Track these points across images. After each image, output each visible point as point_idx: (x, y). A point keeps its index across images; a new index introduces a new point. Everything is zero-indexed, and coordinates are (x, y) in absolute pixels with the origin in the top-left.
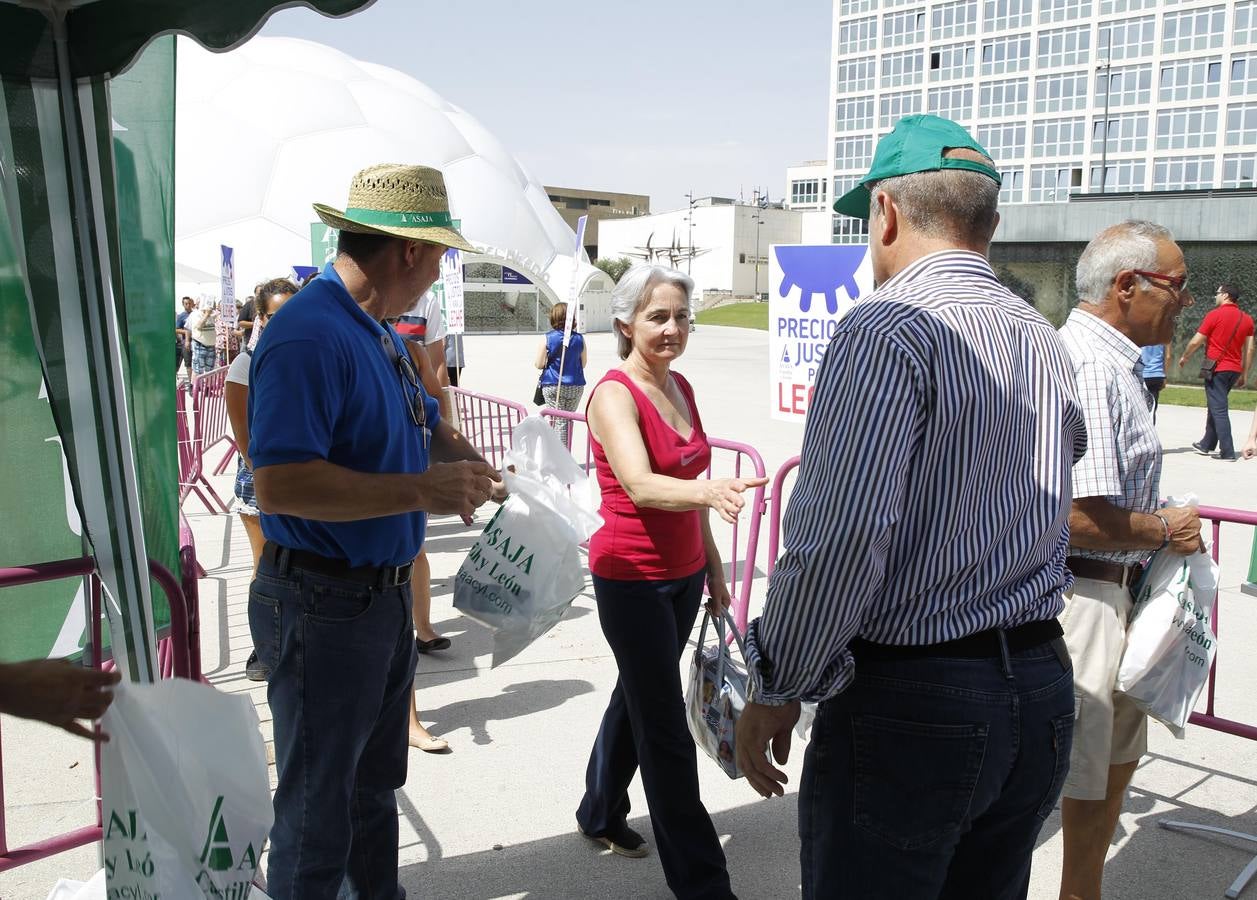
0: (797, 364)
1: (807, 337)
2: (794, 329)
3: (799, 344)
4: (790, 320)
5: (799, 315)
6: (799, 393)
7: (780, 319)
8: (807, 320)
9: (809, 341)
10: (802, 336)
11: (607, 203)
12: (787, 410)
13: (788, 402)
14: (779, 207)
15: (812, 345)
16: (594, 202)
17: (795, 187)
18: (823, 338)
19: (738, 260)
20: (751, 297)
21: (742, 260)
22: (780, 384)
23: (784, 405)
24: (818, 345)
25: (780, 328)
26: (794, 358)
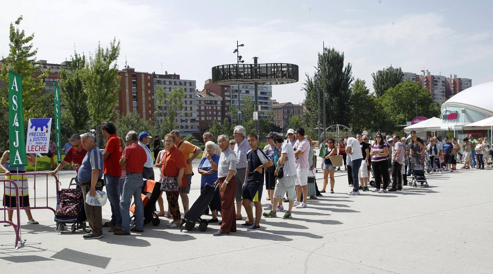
6: (33, 147)
26: (32, 140)
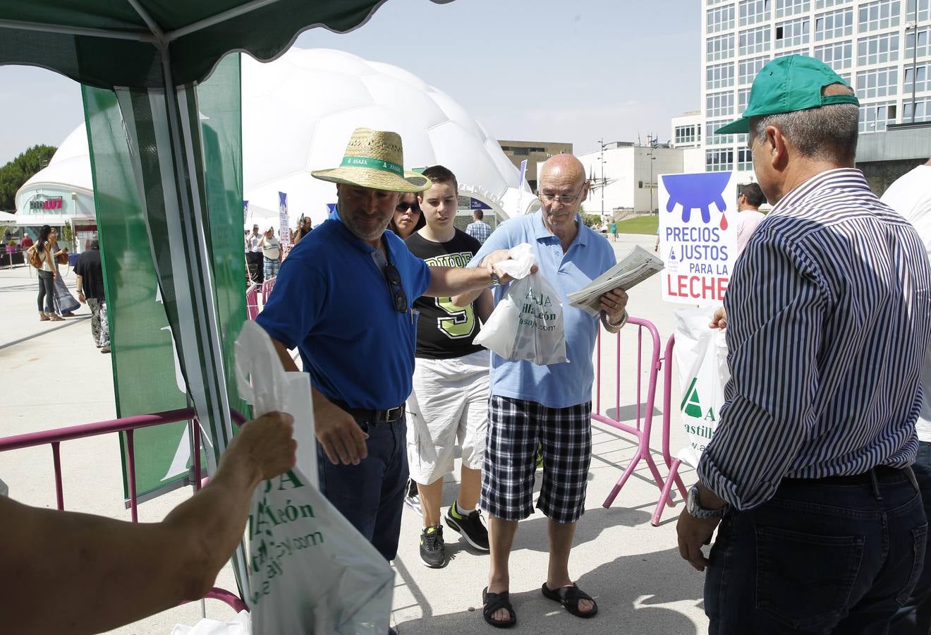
0: (681, 261)
1: (688, 240)
2: (678, 235)
3: (682, 246)
4: (675, 228)
5: (682, 224)
7: (668, 228)
8: (688, 228)
9: (690, 243)
10: (684, 240)
11: (543, 150)
12: (675, 294)
13: (675, 289)
14: (666, 146)
15: (692, 246)
16: (534, 150)
17: (678, 131)
18: (700, 241)
19: (638, 185)
20: (648, 212)
21: (641, 186)
22: (669, 276)
23: (672, 291)
24: (696, 247)
25: (668, 234)
